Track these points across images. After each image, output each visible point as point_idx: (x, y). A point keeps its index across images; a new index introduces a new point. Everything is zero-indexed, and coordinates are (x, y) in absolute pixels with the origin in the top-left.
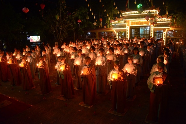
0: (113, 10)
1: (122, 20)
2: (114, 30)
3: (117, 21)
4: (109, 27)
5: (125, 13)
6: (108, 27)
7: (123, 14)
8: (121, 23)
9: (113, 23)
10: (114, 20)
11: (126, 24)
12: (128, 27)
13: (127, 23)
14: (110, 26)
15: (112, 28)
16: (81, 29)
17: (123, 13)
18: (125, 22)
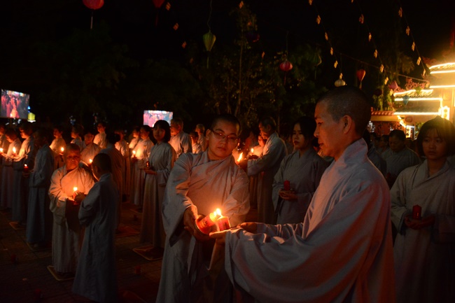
0: (398, 59)
1: (428, 88)
2: (398, 116)
3: (409, 92)
4: (384, 107)
5: (439, 66)
6: (379, 109)
7: (430, 68)
8: (424, 96)
9: (397, 97)
10: (403, 86)
11: (440, 99)
12: (446, 111)
13: (445, 98)
14: (386, 105)
15: (394, 110)
16: (299, 106)
17: (431, 65)
18: (436, 93)
